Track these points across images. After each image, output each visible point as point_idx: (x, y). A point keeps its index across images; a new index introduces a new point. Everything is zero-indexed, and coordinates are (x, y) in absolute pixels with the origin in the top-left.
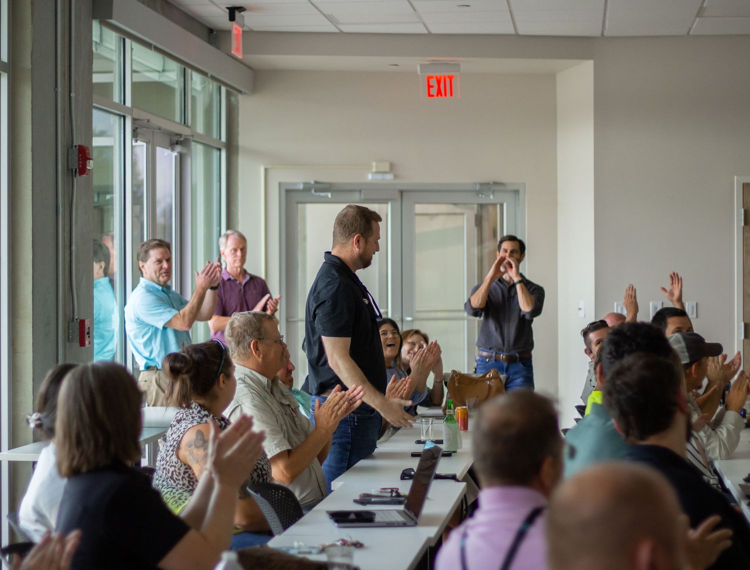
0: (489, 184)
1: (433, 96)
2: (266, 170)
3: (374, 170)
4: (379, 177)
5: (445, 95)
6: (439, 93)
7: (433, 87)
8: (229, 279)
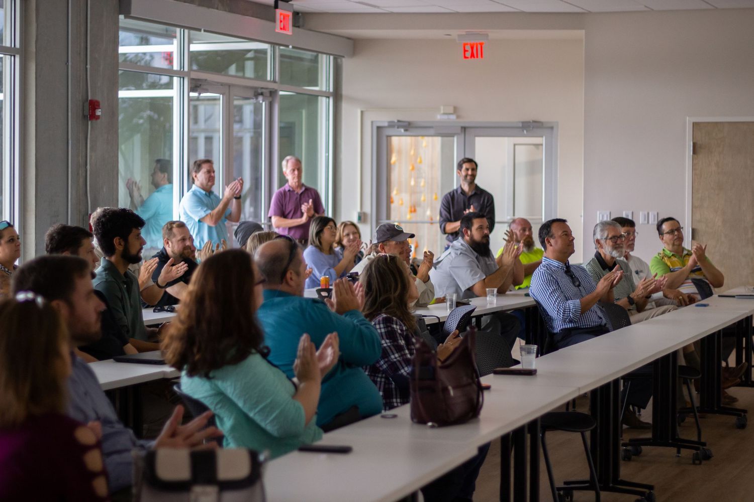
0: (530, 122)
1: (467, 58)
2: (362, 112)
3: (442, 112)
4: (445, 117)
5: (477, 57)
6: (472, 55)
7: (467, 51)
8: (289, 191)
